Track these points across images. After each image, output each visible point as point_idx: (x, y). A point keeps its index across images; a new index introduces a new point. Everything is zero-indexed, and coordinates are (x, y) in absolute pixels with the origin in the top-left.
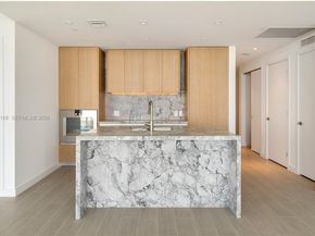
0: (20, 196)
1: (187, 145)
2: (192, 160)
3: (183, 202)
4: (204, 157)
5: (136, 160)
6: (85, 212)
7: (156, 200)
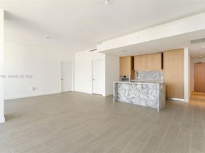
0: (107, 97)
1: (145, 86)
2: (146, 91)
3: (143, 104)
4: (150, 91)
5: (130, 90)
6: (116, 101)
7: (136, 102)
